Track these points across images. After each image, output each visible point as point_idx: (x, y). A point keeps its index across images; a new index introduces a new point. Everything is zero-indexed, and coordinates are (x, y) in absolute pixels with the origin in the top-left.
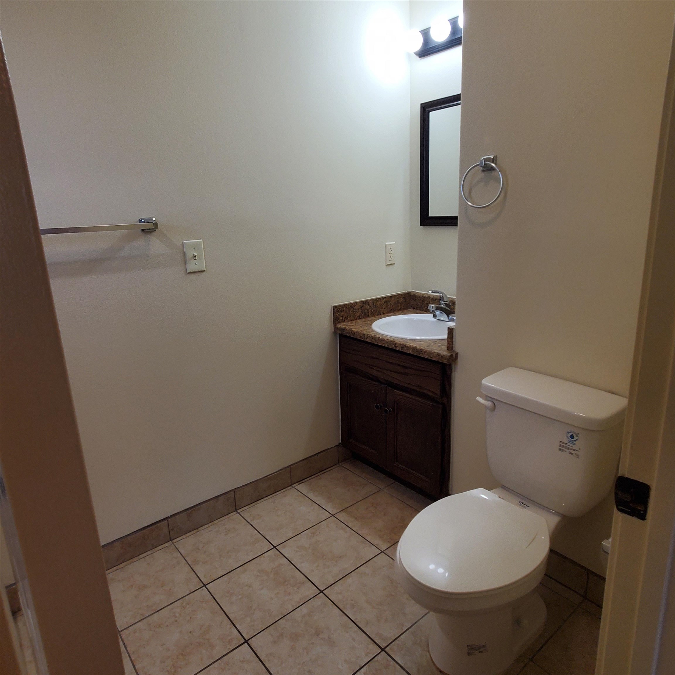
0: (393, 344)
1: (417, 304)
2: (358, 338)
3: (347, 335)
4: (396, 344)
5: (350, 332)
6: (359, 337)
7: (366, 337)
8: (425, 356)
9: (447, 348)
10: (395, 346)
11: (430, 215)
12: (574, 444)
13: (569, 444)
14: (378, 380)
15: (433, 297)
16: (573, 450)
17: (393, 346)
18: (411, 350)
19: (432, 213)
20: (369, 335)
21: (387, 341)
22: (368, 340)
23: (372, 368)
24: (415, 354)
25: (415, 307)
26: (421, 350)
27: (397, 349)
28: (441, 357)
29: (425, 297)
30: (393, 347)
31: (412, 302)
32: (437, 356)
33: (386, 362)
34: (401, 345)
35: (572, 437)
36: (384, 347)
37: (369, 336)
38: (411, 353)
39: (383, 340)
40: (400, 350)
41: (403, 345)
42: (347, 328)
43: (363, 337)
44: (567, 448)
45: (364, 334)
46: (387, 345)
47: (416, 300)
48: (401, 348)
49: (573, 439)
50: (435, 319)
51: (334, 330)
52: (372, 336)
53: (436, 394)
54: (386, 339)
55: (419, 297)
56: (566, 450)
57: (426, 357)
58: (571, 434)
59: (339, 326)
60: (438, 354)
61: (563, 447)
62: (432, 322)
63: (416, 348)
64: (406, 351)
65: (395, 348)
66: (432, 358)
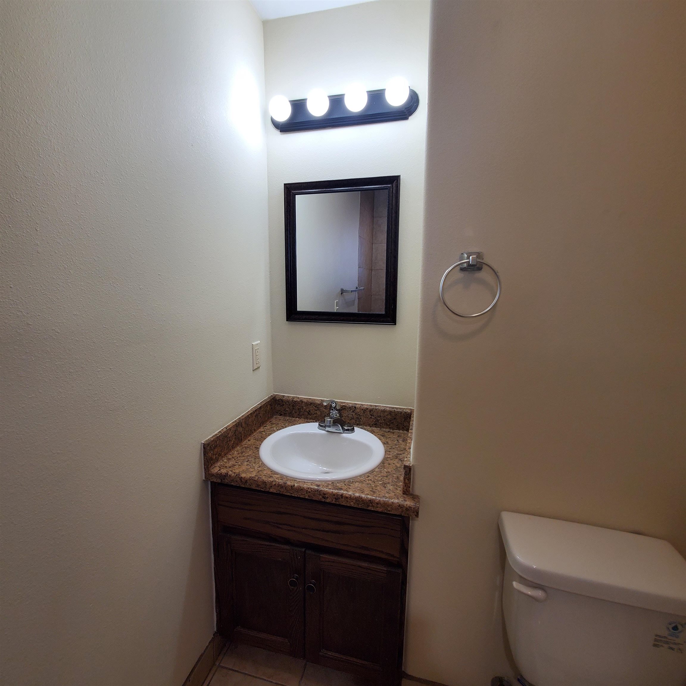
0: (320, 495)
1: (285, 409)
2: (254, 488)
3: (232, 484)
4: (325, 494)
5: (238, 479)
6: (256, 487)
7: (268, 486)
8: (378, 509)
9: (404, 491)
10: (324, 498)
11: (299, 309)
12: (677, 637)
13: (669, 637)
14: (287, 542)
15: (307, 401)
16: (675, 644)
17: (321, 497)
18: (353, 502)
19: (301, 307)
20: (274, 483)
21: (309, 490)
22: (271, 490)
23: (279, 528)
24: (360, 506)
25: (283, 414)
26: (370, 501)
27: (328, 500)
28: (406, 509)
29: (295, 402)
30: (321, 499)
31: (278, 408)
32: (398, 508)
33: (305, 517)
34: (334, 495)
35: (675, 628)
36: (304, 499)
37: (275, 485)
38: (353, 505)
39: (300, 489)
40: (334, 502)
41: (338, 495)
42: (230, 473)
43: (263, 486)
44: (667, 643)
45: (265, 482)
46: (308, 496)
47: (283, 405)
48: (334, 500)
49: (676, 630)
50: (323, 432)
51: (205, 478)
52: (280, 483)
53: (393, 556)
54: (305, 488)
55: (288, 401)
56: (664, 645)
57: (380, 510)
58: (674, 625)
59: (215, 470)
60: (399, 506)
61: (658, 642)
62: (322, 435)
63: (361, 498)
64: (343, 504)
65: (323, 500)
66: (389, 511)
